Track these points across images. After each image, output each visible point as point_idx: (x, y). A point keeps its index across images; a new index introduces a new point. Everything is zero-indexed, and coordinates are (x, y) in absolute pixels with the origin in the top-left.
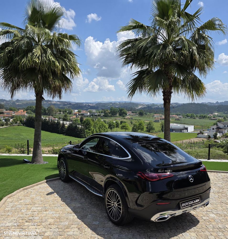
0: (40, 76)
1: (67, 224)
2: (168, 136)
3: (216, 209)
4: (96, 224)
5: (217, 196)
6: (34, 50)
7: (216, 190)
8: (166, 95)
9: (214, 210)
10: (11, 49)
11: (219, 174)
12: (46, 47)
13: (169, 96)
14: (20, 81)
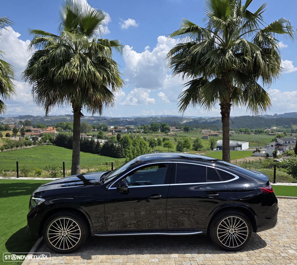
0: (79, 89)
1: (121, 261)
2: (227, 155)
3: (295, 243)
4: (155, 261)
5: (293, 227)
6: (72, 59)
7: (291, 220)
8: (224, 107)
9: (293, 245)
10: (46, 59)
11: (291, 201)
12: (85, 56)
13: (227, 109)
14: (56, 95)
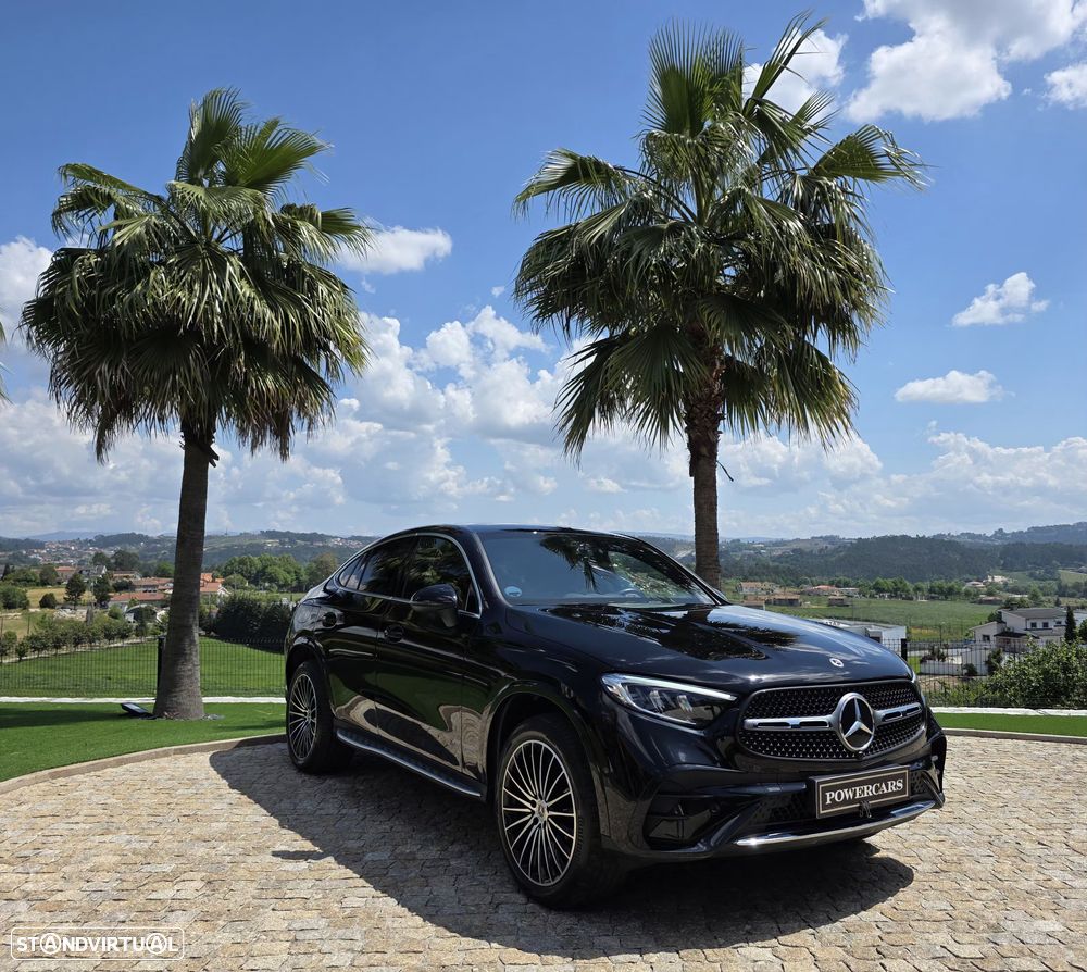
8: (696, 426)
10: (96, 262)
13: (708, 430)
